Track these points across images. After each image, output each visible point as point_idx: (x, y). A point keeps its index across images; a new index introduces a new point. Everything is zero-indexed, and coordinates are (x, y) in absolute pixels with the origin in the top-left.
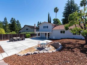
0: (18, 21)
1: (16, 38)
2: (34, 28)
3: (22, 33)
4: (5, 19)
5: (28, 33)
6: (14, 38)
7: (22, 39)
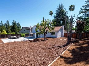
0: (19, 23)
1: (13, 37)
2: (30, 29)
3: (18, 34)
4: (8, 22)
5: (23, 33)
6: (12, 37)
7: (17, 38)
